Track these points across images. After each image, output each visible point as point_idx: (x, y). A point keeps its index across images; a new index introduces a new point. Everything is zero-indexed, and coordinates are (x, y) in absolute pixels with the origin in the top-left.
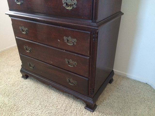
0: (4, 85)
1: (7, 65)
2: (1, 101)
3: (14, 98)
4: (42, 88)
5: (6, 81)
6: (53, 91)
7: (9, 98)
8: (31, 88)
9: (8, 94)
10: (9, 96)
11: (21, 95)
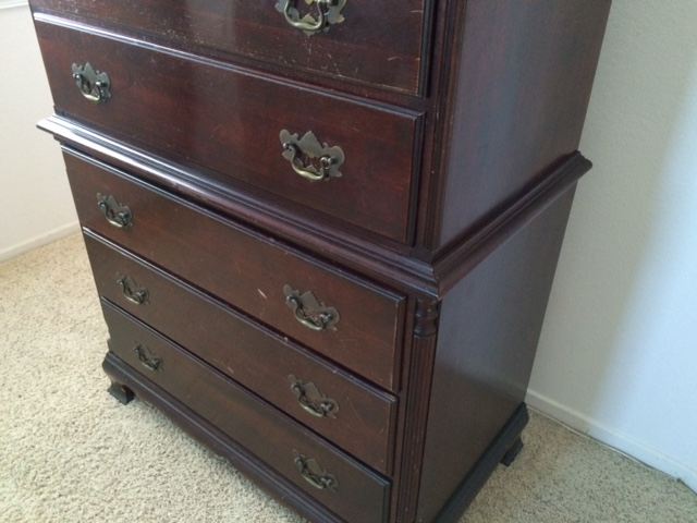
0: (30, 425)
1: (52, 321)
2: (9, 512)
3: (65, 503)
4: (190, 457)
5: (38, 405)
6: (239, 482)
7: (43, 496)
8: (144, 455)
9: (40, 476)
10: (43, 486)
11: (96, 488)
